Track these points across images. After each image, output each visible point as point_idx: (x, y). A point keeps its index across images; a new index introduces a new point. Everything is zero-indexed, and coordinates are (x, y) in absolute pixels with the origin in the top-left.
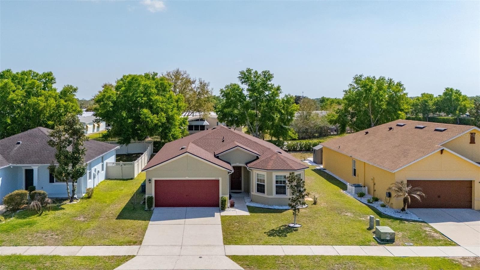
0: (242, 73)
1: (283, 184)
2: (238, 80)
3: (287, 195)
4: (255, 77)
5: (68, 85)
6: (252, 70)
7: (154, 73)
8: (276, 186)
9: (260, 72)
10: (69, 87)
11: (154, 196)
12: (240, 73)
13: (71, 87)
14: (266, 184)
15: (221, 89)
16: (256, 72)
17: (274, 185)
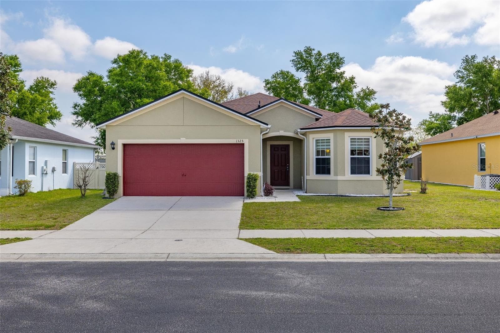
0: (298, 54)
1: (365, 154)
2: (291, 64)
3: (372, 175)
4: (317, 60)
5: (43, 78)
6: (313, 50)
7: (165, 55)
8: (351, 158)
9: (324, 54)
10: (44, 80)
11: (120, 172)
12: (294, 55)
13: (48, 80)
14: (332, 156)
15: (265, 80)
16: (319, 54)
17: (348, 156)
